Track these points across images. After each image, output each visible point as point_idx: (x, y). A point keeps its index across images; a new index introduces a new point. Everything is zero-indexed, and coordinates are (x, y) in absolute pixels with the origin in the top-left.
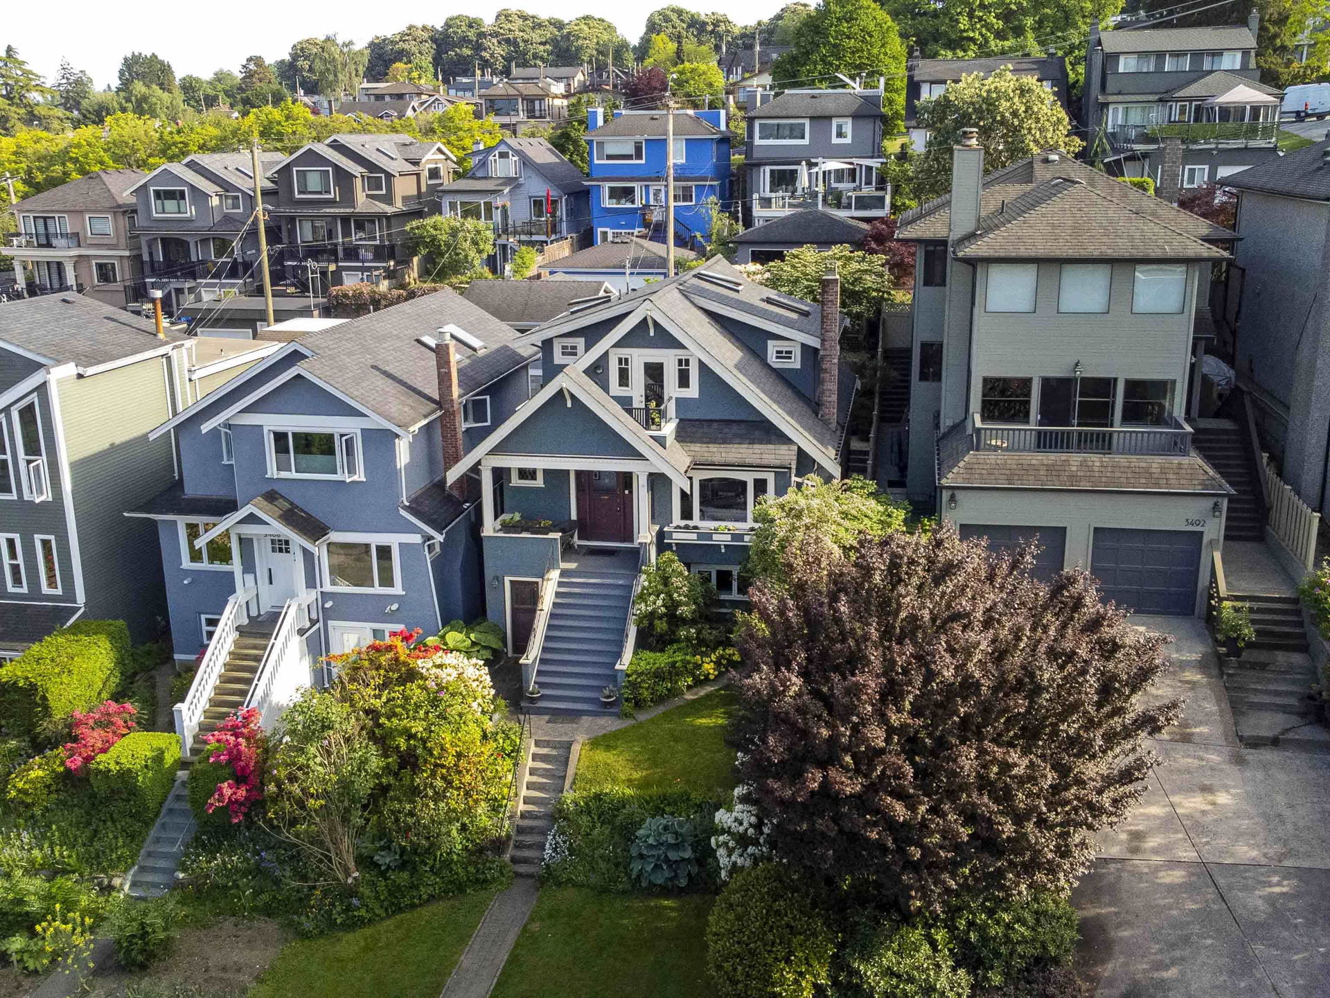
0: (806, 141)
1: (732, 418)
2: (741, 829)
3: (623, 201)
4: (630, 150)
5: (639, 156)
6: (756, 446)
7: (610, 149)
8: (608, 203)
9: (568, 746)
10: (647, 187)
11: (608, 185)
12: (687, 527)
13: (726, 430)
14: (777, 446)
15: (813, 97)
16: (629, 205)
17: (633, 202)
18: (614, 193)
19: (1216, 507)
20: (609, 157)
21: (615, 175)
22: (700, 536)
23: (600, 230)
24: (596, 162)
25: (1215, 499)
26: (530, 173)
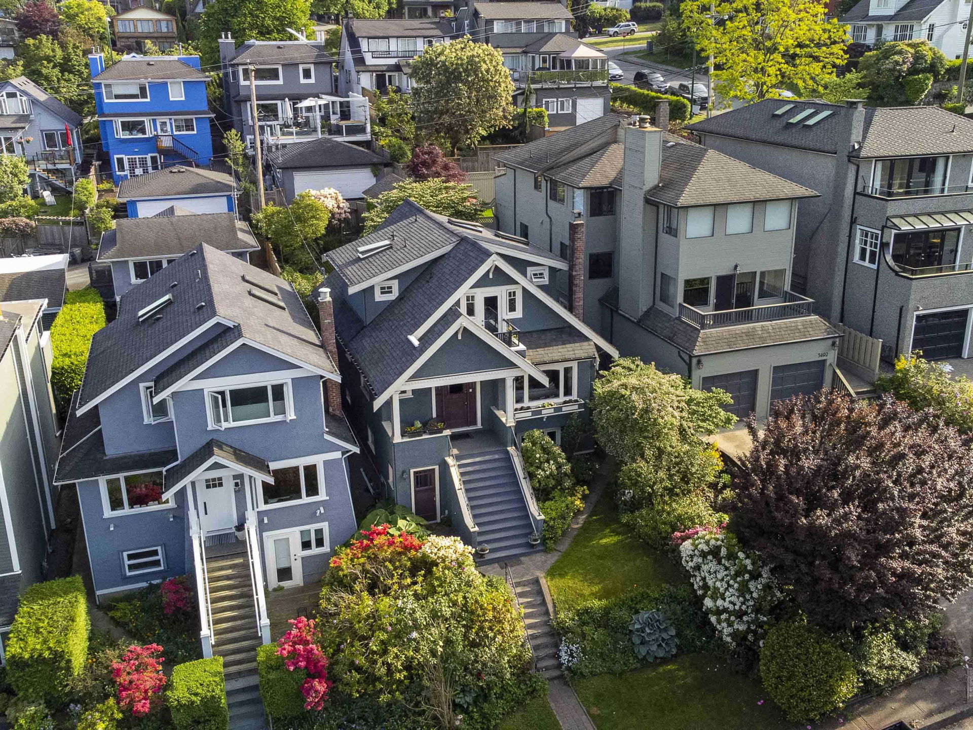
0: (280, 82)
1: (545, 328)
2: (737, 607)
3: (135, 132)
4: (137, 91)
5: (144, 95)
6: (567, 346)
7: (117, 90)
8: (123, 135)
9: (537, 581)
10: (154, 121)
11: (120, 120)
12: (522, 409)
13: (543, 337)
14: (581, 344)
15: (279, 47)
16: (140, 136)
17: (144, 133)
18: (126, 126)
19: (834, 344)
20: (117, 97)
21: (126, 112)
22: (534, 413)
23: (116, 157)
24: (106, 101)
25: (832, 340)
26: (38, 110)
